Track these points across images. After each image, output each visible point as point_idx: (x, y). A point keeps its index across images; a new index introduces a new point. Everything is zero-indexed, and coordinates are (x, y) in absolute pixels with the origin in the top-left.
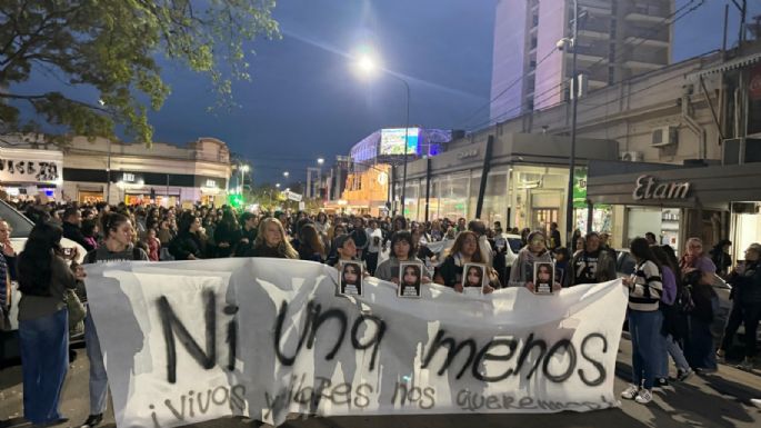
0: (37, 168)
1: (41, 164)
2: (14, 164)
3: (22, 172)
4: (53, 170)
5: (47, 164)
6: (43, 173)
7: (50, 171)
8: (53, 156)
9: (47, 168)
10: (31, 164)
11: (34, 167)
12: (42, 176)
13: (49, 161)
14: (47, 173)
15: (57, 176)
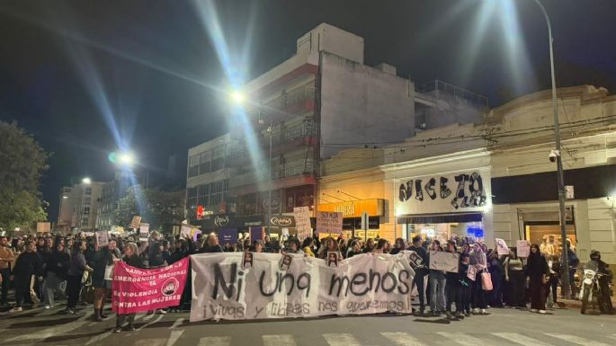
0: (453, 186)
1: (459, 178)
2: (423, 185)
3: (433, 197)
4: (476, 186)
5: (467, 177)
6: (461, 194)
7: (471, 188)
8: (477, 160)
9: (468, 183)
10: (444, 180)
11: (448, 185)
12: (460, 201)
13: (469, 171)
14: (467, 193)
15: (483, 198)
